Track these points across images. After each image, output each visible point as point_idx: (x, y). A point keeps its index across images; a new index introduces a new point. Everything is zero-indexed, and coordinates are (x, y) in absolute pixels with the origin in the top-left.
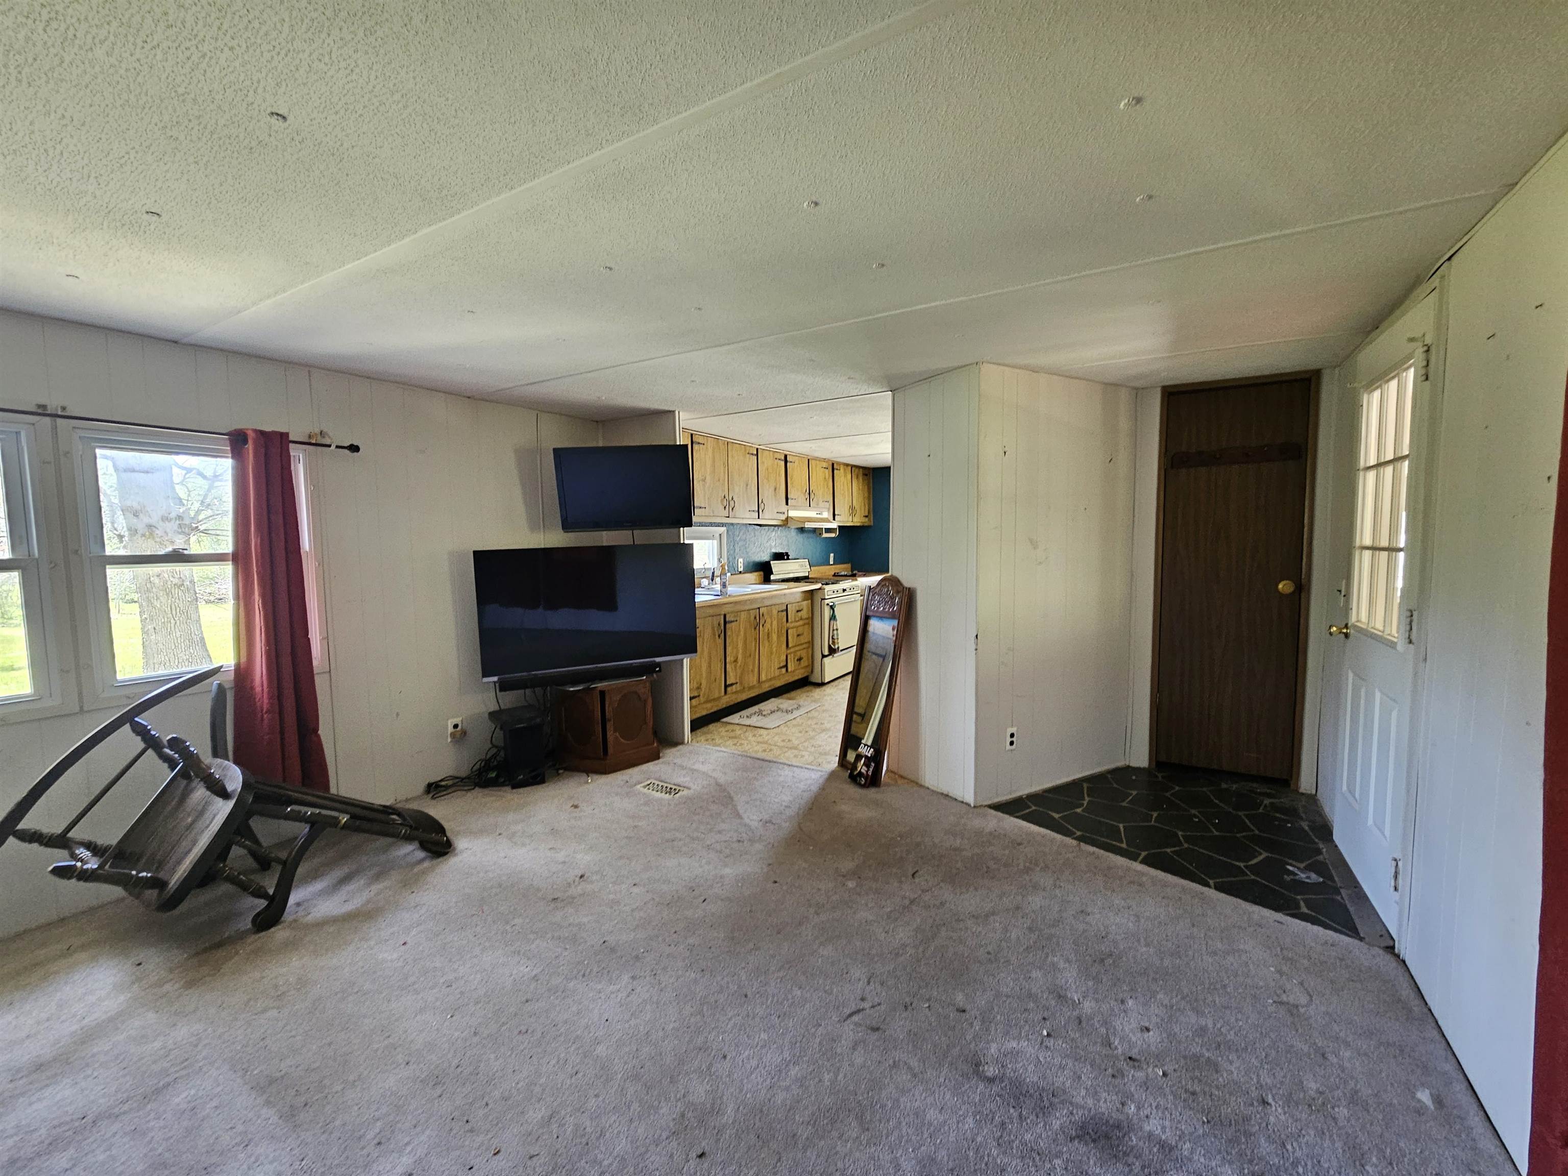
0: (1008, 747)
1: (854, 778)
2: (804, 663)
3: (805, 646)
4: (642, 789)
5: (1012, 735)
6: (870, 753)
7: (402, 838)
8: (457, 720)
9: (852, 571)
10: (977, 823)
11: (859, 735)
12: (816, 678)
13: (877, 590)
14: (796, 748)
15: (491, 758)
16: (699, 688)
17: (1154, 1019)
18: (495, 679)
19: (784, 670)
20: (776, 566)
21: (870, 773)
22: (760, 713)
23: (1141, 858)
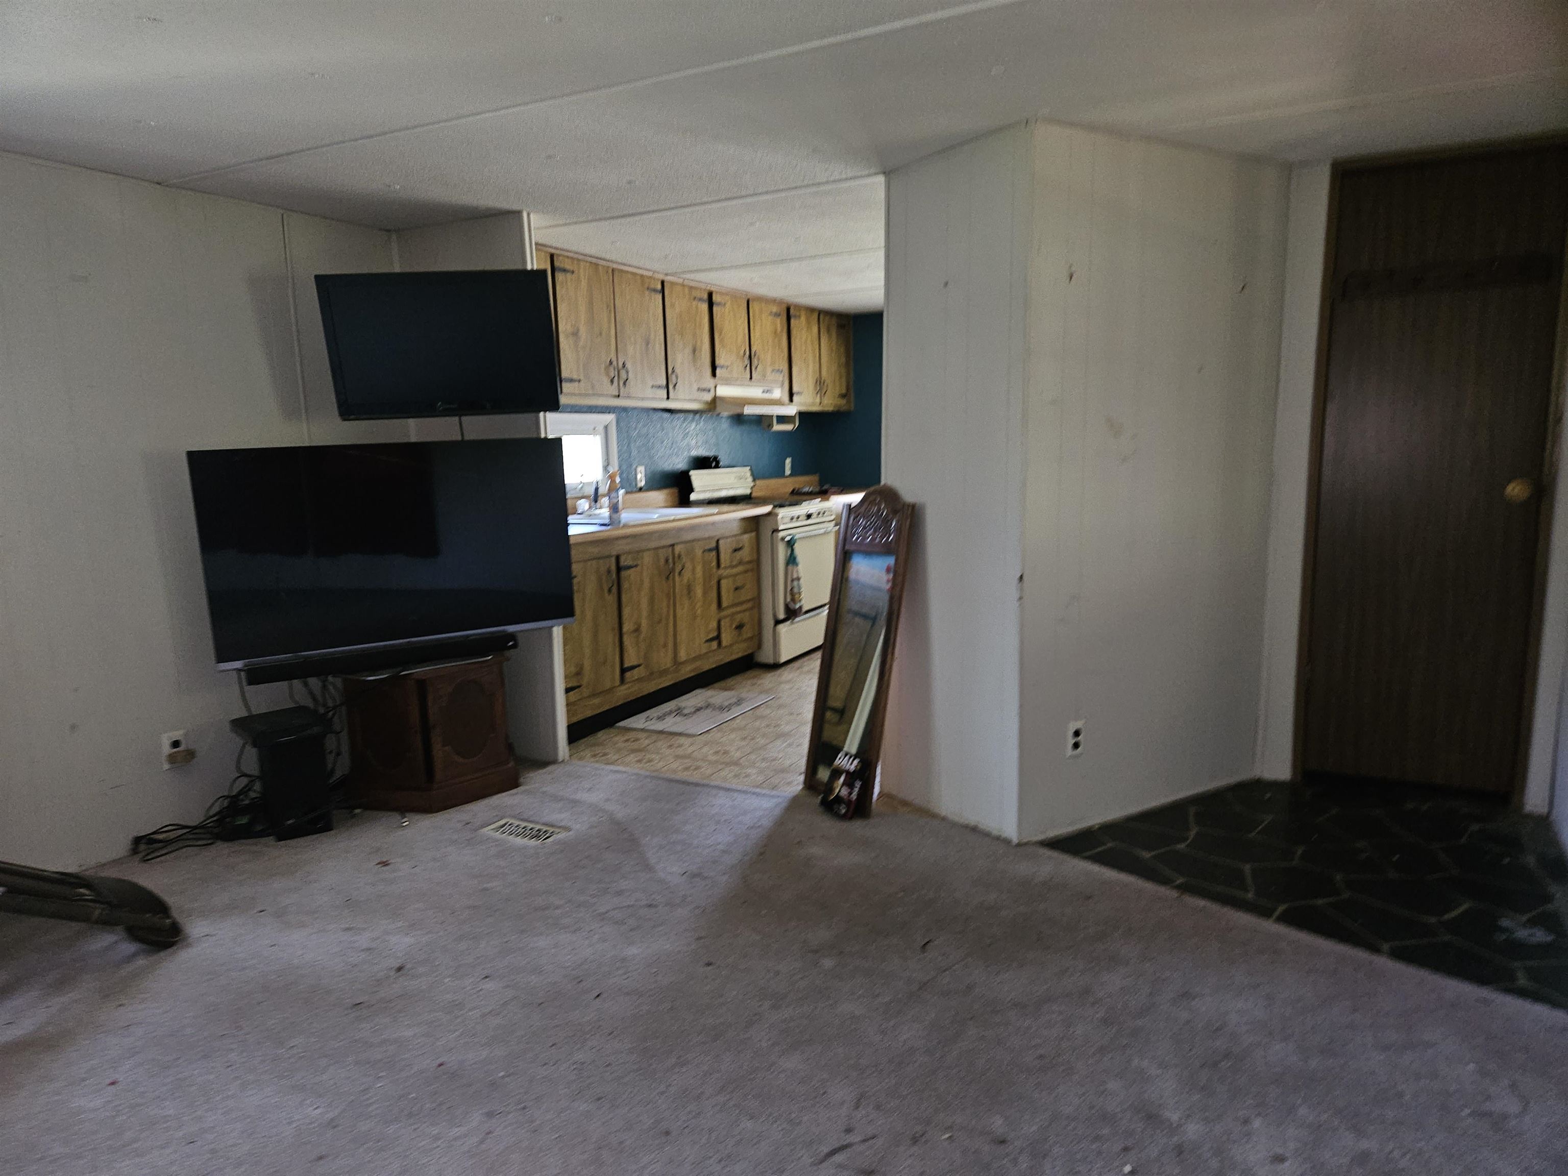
0: (1069, 751)
1: (830, 805)
2: (747, 632)
3: (745, 606)
4: (492, 834)
5: (1077, 733)
6: (852, 765)
7: (97, 922)
8: (177, 735)
9: (822, 486)
10: (1024, 868)
11: (835, 743)
12: (766, 657)
13: (863, 509)
14: (736, 763)
15: (241, 792)
16: (579, 674)
17: (1292, 1145)
18: (238, 664)
19: (714, 644)
20: (699, 478)
21: (854, 796)
22: (679, 712)
23: (1277, 913)
